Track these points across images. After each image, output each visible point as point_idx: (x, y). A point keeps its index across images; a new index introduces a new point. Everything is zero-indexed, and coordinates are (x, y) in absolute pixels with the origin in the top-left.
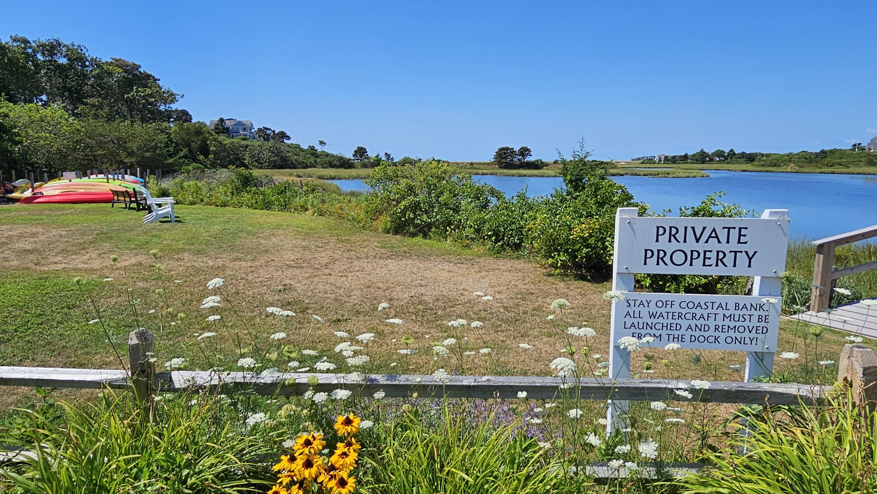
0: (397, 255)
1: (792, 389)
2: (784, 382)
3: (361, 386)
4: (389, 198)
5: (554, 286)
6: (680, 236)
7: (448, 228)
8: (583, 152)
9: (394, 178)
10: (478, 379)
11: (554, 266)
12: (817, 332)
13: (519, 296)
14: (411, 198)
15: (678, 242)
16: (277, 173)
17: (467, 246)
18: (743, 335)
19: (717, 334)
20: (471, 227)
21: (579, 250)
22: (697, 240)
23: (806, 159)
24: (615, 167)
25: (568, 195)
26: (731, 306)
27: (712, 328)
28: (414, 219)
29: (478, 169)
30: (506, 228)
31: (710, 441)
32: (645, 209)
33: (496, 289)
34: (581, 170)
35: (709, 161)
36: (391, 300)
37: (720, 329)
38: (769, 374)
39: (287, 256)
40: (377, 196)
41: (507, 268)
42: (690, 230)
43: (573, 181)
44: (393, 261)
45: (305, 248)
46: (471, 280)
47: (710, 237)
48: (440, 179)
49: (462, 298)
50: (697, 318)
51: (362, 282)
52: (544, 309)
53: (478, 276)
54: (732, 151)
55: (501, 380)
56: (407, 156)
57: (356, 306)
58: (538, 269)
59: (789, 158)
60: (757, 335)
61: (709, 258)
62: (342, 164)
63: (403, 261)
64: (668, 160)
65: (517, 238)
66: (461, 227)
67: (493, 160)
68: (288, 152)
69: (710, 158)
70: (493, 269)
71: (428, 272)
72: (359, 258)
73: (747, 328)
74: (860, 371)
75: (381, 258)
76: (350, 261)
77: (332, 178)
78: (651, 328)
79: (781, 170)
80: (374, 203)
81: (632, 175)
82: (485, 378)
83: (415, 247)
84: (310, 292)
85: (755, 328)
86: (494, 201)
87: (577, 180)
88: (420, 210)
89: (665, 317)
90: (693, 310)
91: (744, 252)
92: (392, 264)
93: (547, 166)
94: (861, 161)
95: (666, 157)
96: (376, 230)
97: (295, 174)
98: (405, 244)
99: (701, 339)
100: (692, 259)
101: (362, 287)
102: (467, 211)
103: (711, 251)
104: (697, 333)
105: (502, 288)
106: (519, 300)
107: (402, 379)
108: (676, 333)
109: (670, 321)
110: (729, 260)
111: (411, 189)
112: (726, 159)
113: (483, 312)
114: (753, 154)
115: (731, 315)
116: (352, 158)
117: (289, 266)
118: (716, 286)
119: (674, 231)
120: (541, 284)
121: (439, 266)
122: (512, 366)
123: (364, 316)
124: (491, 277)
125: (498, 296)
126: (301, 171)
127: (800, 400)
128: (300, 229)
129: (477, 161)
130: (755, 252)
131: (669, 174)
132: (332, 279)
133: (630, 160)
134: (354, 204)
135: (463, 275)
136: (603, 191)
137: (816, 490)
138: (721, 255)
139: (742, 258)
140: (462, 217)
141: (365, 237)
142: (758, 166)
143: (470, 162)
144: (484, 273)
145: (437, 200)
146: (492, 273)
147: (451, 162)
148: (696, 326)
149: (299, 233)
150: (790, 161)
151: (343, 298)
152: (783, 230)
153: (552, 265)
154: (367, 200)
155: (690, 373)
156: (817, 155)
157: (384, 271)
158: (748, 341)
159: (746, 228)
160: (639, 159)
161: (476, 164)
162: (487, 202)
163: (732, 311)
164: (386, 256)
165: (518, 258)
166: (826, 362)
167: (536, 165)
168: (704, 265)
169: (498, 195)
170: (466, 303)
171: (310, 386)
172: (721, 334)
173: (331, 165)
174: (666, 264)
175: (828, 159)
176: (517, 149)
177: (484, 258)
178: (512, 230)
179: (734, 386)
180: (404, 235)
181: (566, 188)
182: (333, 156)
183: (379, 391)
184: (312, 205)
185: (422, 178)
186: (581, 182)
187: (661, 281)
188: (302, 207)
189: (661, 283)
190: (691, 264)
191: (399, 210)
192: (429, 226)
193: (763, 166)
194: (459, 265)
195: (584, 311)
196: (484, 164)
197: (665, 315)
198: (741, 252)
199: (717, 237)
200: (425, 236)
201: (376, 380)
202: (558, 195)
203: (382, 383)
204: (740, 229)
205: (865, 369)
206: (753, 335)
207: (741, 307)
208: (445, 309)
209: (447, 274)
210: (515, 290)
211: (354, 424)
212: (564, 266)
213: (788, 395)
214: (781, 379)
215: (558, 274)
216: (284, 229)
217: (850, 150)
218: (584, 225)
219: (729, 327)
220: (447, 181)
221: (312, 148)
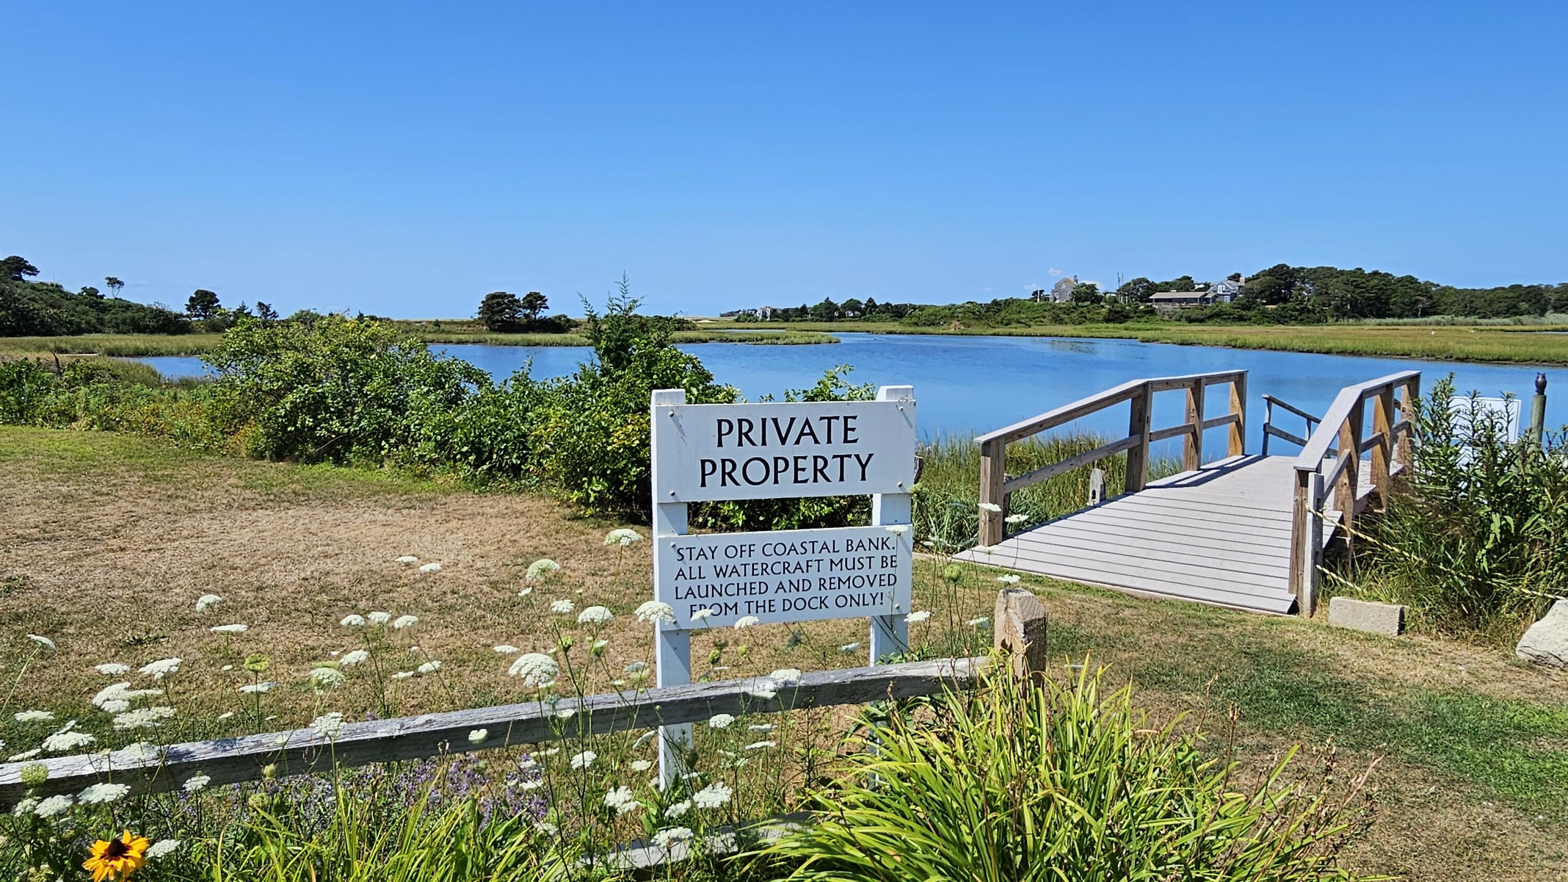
0: (278, 500)
1: (932, 669)
2: (923, 659)
3: (151, 770)
4: (260, 390)
5: (583, 537)
6: (756, 435)
7: (383, 443)
8: (627, 300)
9: (269, 350)
10: (408, 722)
11: (584, 502)
12: (954, 575)
13: (520, 561)
14: (307, 388)
15: (753, 444)
16: (6, 344)
17: (424, 476)
18: (861, 591)
19: (823, 593)
20: (429, 439)
21: (624, 470)
22: (783, 441)
23: (974, 313)
24: (694, 328)
25: (603, 376)
26: (841, 546)
27: (816, 585)
28: (312, 429)
29: (449, 332)
30: (496, 438)
31: (820, 773)
32: (734, 397)
33: (477, 551)
34: (625, 331)
35: (839, 317)
36: (260, 588)
37: (827, 585)
38: (901, 649)
39: (22, 518)
40: (233, 387)
41: (499, 512)
42: (770, 425)
43: (611, 351)
44: (268, 512)
45: (67, 499)
46: (429, 538)
47: (802, 434)
48: (366, 350)
49: (410, 572)
50: (791, 569)
51: (198, 560)
52: (565, 580)
53: (442, 530)
54: (871, 300)
55: (454, 718)
56: (304, 309)
57: (179, 610)
58: (556, 509)
59: (951, 313)
60: (882, 589)
61: (803, 470)
62: (163, 325)
63: (290, 512)
64: (778, 316)
65: (515, 456)
66: (410, 441)
67: (477, 316)
68: (33, 300)
69: (840, 313)
70: (473, 515)
71: (342, 529)
72: (192, 511)
73: (866, 579)
74: (1020, 627)
75: (242, 508)
76: (173, 518)
77: (139, 353)
78: (721, 595)
79: (941, 331)
80: (229, 401)
81: (721, 341)
82: (422, 719)
83: (317, 484)
84: (73, 590)
85: (878, 577)
86: (472, 389)
87: (618, 348)
88: (327, 409)
89: (742, 572)
90: (785, 558)
91: (853, 457)
92: (266, 519)
93: (576, 326)
94: (1045, 317)
95: (774, 311)
96: (235, 454)
97: (52, 345)
98: (296, 477)
99: (800, 604)
100: (776, 472)
101: (196, 569)
102: (419, 409)
103: (805, 458)
104: (793, 595)
105: (488, 548)
106: (520, 567)
107: (247, 745)
108: (760, 599)
109: (750, 578)
110: (833, 470)
111: (304, 371)
112: (863, 313)
113: (449, 595)
114: (901, 305)
115: (841, 561)
116: (186, 313)
117: (24, 539)
118: (845, 517)
119: (745, 427)
120: (561, 536)
121: (366, 515)
122: (503, 690)
123: (198, 627)
124: (466, 530)
125: (479, 564)
126: (65, 341)
127: (944, 686)
128: (55, 461)
129: (448, 319)
130: (870, 456)
131: (778, 339)
132: (127, 559)
133: (717, 317)
134: (183, 403)
135: (413, 530)
136: (661, 366)
137: (964, 823)
138: (820, 463)
139: (851, 465)
140: (411, 419)
141: (209, 470)
142: (909, 325)
143: (434, 320)
144: (454, 524)
145: (360, 391)
146: (469, 522)
147: (395, 319)
148: (791, 583)
149: (53, 468)
150: (952, 316)
151: (149, 596)
152: (907, 419)
153: (579, 501)
154: (213, 394)
155: (805, 664)
156: (988, 307)
157: (247, 535)
158: (869, 600)
159: (855, 418)
160: (731, 314)
161: (446, 323)
162: (460, 392)
163: (843, 554)
164: (253, 503)
165: (519, 491)
166: (978, 621)
167: (559, 325)
168: (796, 481)
169: (480, 379)
170: (416, 581)
171: (28, 789)
172: (829, 592)
173: (138, 327)
174: (737, 484)
175: (1003, 314)
176: (520, 296)
177: (455, 495)
178: (506, 441)
179: (848, 675)
180: (296, 460)
181: (599, 363)
182: (141, 308)
183: (194, 775)
184: (86, 409)
185: (326, 350)
186: (626, 352)
187: (761, 515)
188: (61, 413)
189: (761, 518)
190: (776, 482)
191: (283, 412)
192: (347, 441)
193: (916, 324)
194: (405, 512)
195: (636, 577)
196: (462, 323)
197: (741, 570)
198: (850, 456)
199: (812, 433)
200: (338, 461)
201: (188, 753)
202: (586, 375)
203: (200, 757)
204: (846, 418)
205: (1026, 625)
206: (876, 589)
207: (855, 545)
208: (374, 596)
209: (380, 530)
210: (513, 551)
211: (131, 853)
212: (601, 501)
213: (927, 679)
214: (919, 655)
215: (592, 516)
216: (17, 461)
217: (1030, 300)
218: (630, 427)
219: (840, 580)
220: (379, 355)
221: (92, 292)
